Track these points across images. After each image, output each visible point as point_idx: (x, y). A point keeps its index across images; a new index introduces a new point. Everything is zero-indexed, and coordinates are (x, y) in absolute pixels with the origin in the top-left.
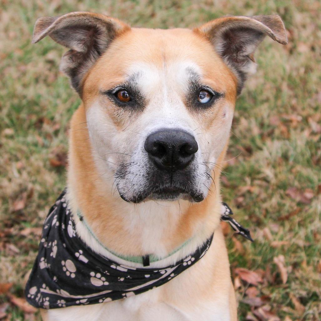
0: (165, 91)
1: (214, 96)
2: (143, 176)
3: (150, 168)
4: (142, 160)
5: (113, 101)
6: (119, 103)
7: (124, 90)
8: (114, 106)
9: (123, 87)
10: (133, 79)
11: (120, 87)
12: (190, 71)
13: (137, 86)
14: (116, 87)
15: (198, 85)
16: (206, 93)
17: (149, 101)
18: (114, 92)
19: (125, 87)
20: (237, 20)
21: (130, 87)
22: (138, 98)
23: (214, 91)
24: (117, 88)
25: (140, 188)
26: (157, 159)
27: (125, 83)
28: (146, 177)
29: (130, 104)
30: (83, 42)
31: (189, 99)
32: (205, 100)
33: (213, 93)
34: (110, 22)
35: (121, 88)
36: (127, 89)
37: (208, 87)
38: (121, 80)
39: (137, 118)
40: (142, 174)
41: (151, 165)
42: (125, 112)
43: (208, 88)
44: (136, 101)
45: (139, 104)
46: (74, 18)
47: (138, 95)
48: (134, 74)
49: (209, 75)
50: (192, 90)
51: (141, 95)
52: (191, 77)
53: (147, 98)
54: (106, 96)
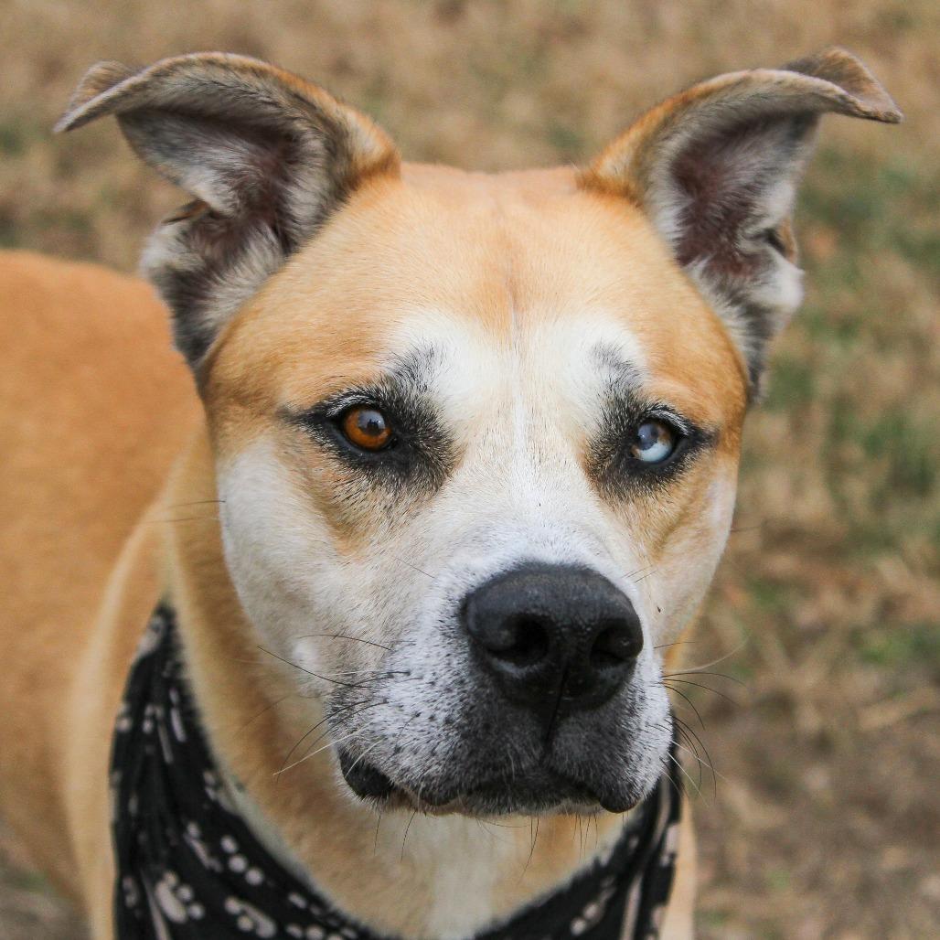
1: (684, 439)
2: (448, 721)
3: (477, 695)
4: (442, 666)
5: (330, 449)
6: (352, 456)
7: (374, 408)
8: (336, 465)
9: (372, 397)
10: (411, 370)
11: (361, 394)
12: (607, 357)
13: (425, 395)
14: (346, 391)
15: (637, 405)
16: (661, 431)
17: (462, 452)
18: (335, 410)
19: (378, 399)
20: (708, 94)
21: (400, 400)
22: (426, 439)
23: (686, 422)
24: (351, 398)
25: (428, 764)
26: (509, 668)
27: (382, 383)
28: (460, 727)
29: (395, 463)
30: (237, 181)
31: (603, 456)
32: (655, 452)
33: (683, 427)
34: (344, 122)
35: (363, 399)
36: (384, 405)
37: (665, 408)
38: (370, 371)
39: (418, 514)
40: (441, 716)
41: (482, 685)
42: (373, 489)
43: (665, 413)
44: (417, 448)
45: (428, 461)
46: (220, 76)
47: (427, 429)
48: (413, 351)
49: (668, 365)
50: (613, 427)
51: (438, 430)
52: (614, 379)
53: (459, 439)
54: (304, 429)
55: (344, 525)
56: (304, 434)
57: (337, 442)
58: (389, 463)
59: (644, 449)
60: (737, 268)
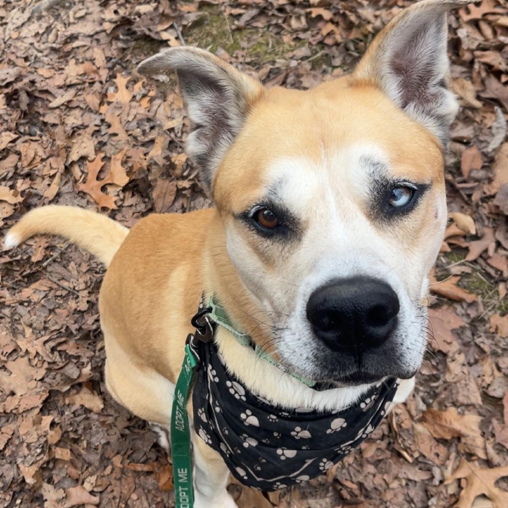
0: (331, 198)
1: (416, 192)
6: (262, 232)
7: (265, 209)
8: (257, 236)
9: (261, 206)
12: (367, 160)
13: (281, 201)
14: (252, 206)
15: (387, 181)
16: (404, 191)
17: (307, 222)
18: (251, 214)
19: (264, 205)
22: (288, 221)
23: (415, 184)
24: (254, 208)
27: (264, 198)
29: (280, 232)
31: (373, 207)
32: (402, 200)
33: (415, 187)
35: (259, 208)
36: (268, 207)
37: (405, 181)
38: (259, 194)
39: (294, 252)
43: (405, 183)
44: (286, 226)
45: (292, 230)
47: (287, 216)
49: (400, 157)
50: (375, 193)
51: (293, 215)
52: (372, 171)
53: (303, 218)
54: (241, 221)
55: (267, 260)
56: (241, 223)
57: (256, 227)
58: (278, 232)
59: (396, 200)
60: (428, 101)
